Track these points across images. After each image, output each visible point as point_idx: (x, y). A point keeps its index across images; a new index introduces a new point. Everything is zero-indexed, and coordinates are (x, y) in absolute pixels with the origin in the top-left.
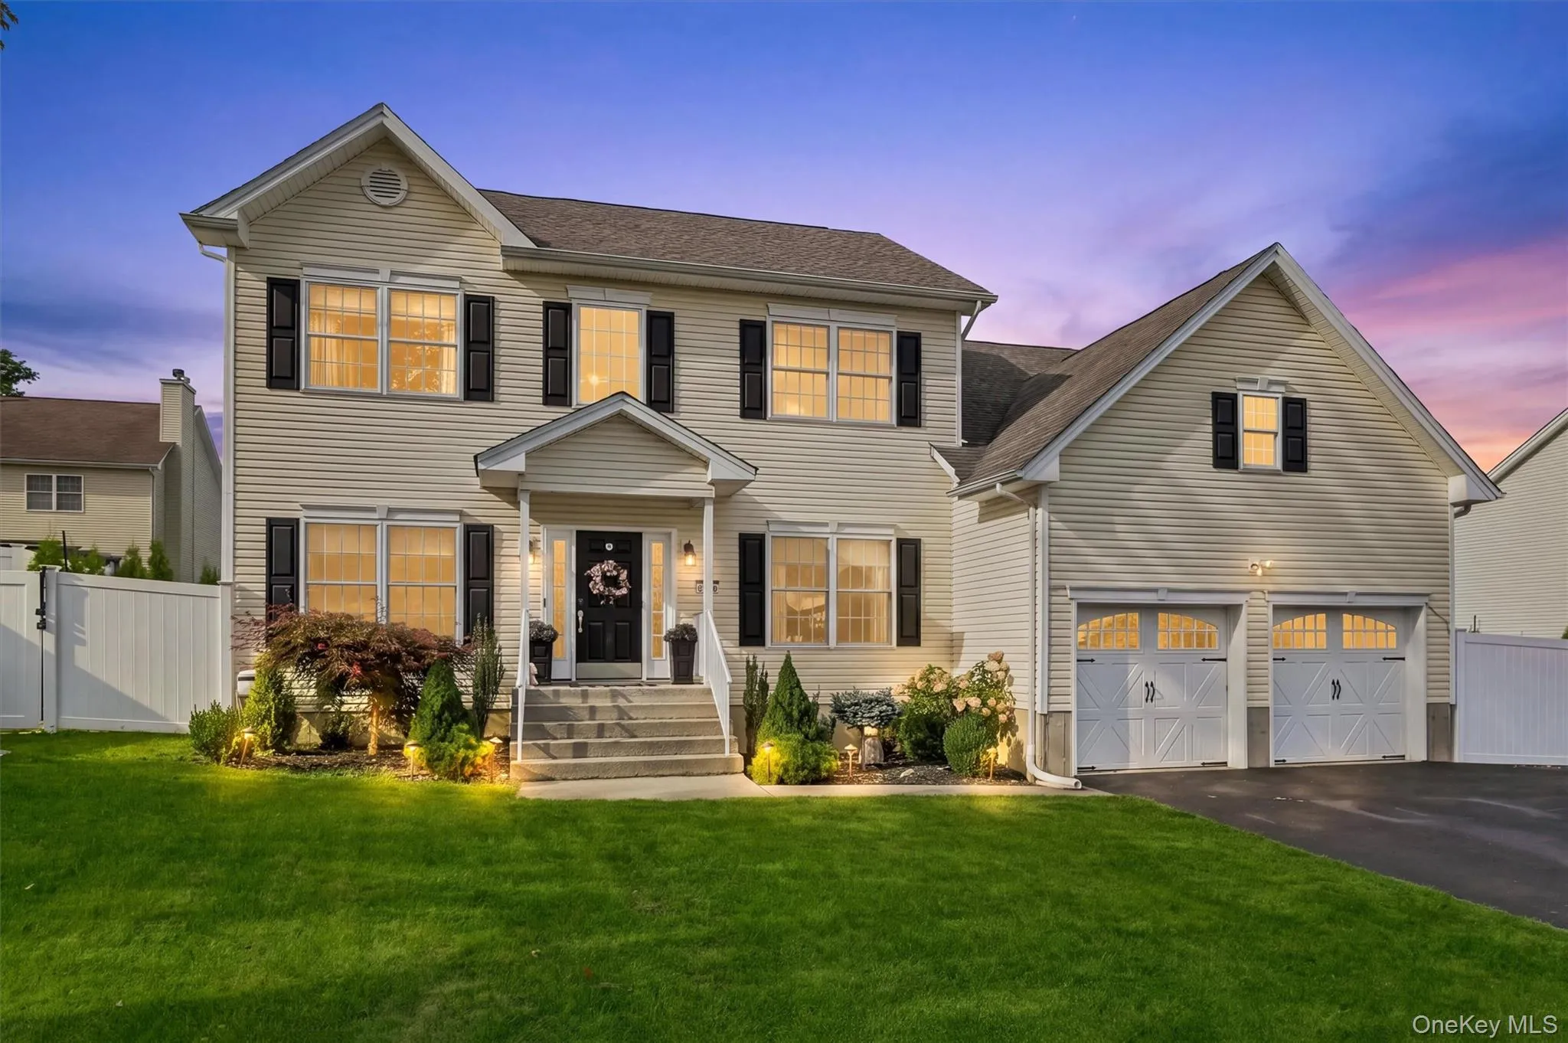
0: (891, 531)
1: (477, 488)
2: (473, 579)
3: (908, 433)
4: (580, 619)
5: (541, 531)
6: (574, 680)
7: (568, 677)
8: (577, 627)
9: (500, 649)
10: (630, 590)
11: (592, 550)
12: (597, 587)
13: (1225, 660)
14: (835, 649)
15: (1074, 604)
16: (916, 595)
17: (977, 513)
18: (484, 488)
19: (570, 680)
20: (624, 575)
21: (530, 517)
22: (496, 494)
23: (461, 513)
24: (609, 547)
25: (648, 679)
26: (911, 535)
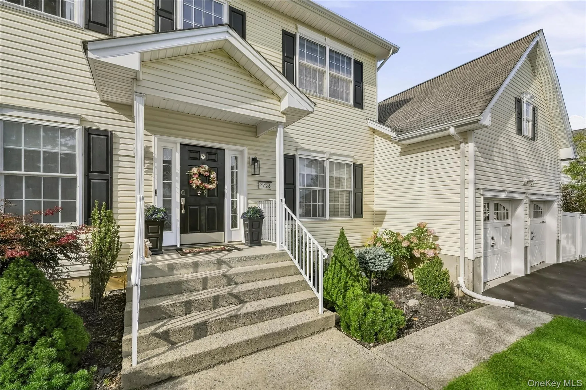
0: (351, 160)
1: (98, 101)
2: (93, 172)
3: (357, 111)
4: (183, 203)
5: (153, 140)
6: (178, 246)
7: (175, 245)
8: (181, 209)
9: (119, 227)
10: (217, 185)
11: (191, 158)
12: (196, 182)
13: (509, 225)
14: (330, 221)
15: (482, 197)
16: (361, 193)
17: (400, 151)
18: (103, 101)
19: (176, 246)
20: (213, 175)
21: (144, 129)
22: (114, 108)
23: (82, 120)
24: (203, 156)
25: (228, 242)
26: (359, 162)
